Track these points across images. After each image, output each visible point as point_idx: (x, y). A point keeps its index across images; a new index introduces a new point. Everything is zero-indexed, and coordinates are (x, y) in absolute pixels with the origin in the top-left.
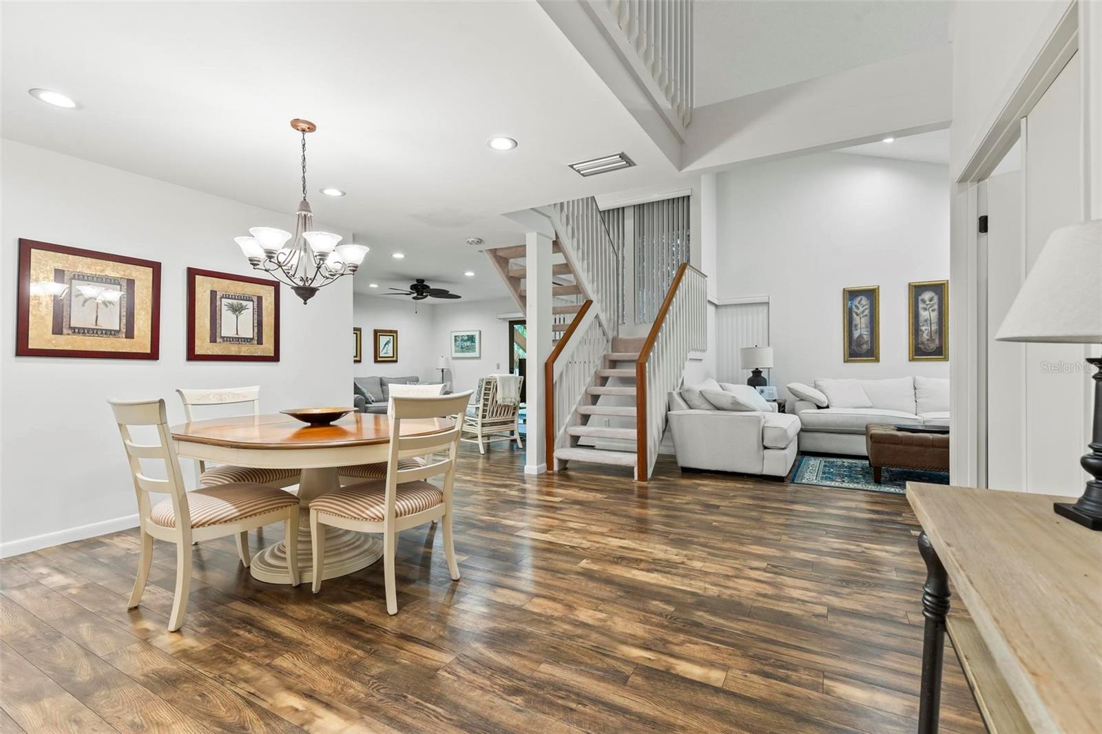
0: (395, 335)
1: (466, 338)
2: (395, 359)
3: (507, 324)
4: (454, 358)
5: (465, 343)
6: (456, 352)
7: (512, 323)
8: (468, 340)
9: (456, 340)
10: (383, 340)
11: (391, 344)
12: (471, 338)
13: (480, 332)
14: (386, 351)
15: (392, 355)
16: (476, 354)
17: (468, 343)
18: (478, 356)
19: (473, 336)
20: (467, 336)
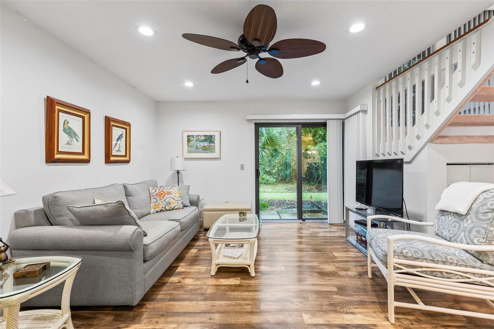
0: (128, 128)
1: (203, 138)
2: (127, 158)
3: (253, 126)
4: (186, 159)
5: (202, 144)
6: (189, 152)
7: (258, 125)
8: (205, 140)
9: (189, 141)
10: (116, 132)
11: (123, 139)
12: (210, 139)
13: (220, 132)
14: (118, 148)
15: (124, 154)
16: (216, 155)
17: (206, 144)
18: (218, 157)
19: (211, 136)
20: (204, 136)
